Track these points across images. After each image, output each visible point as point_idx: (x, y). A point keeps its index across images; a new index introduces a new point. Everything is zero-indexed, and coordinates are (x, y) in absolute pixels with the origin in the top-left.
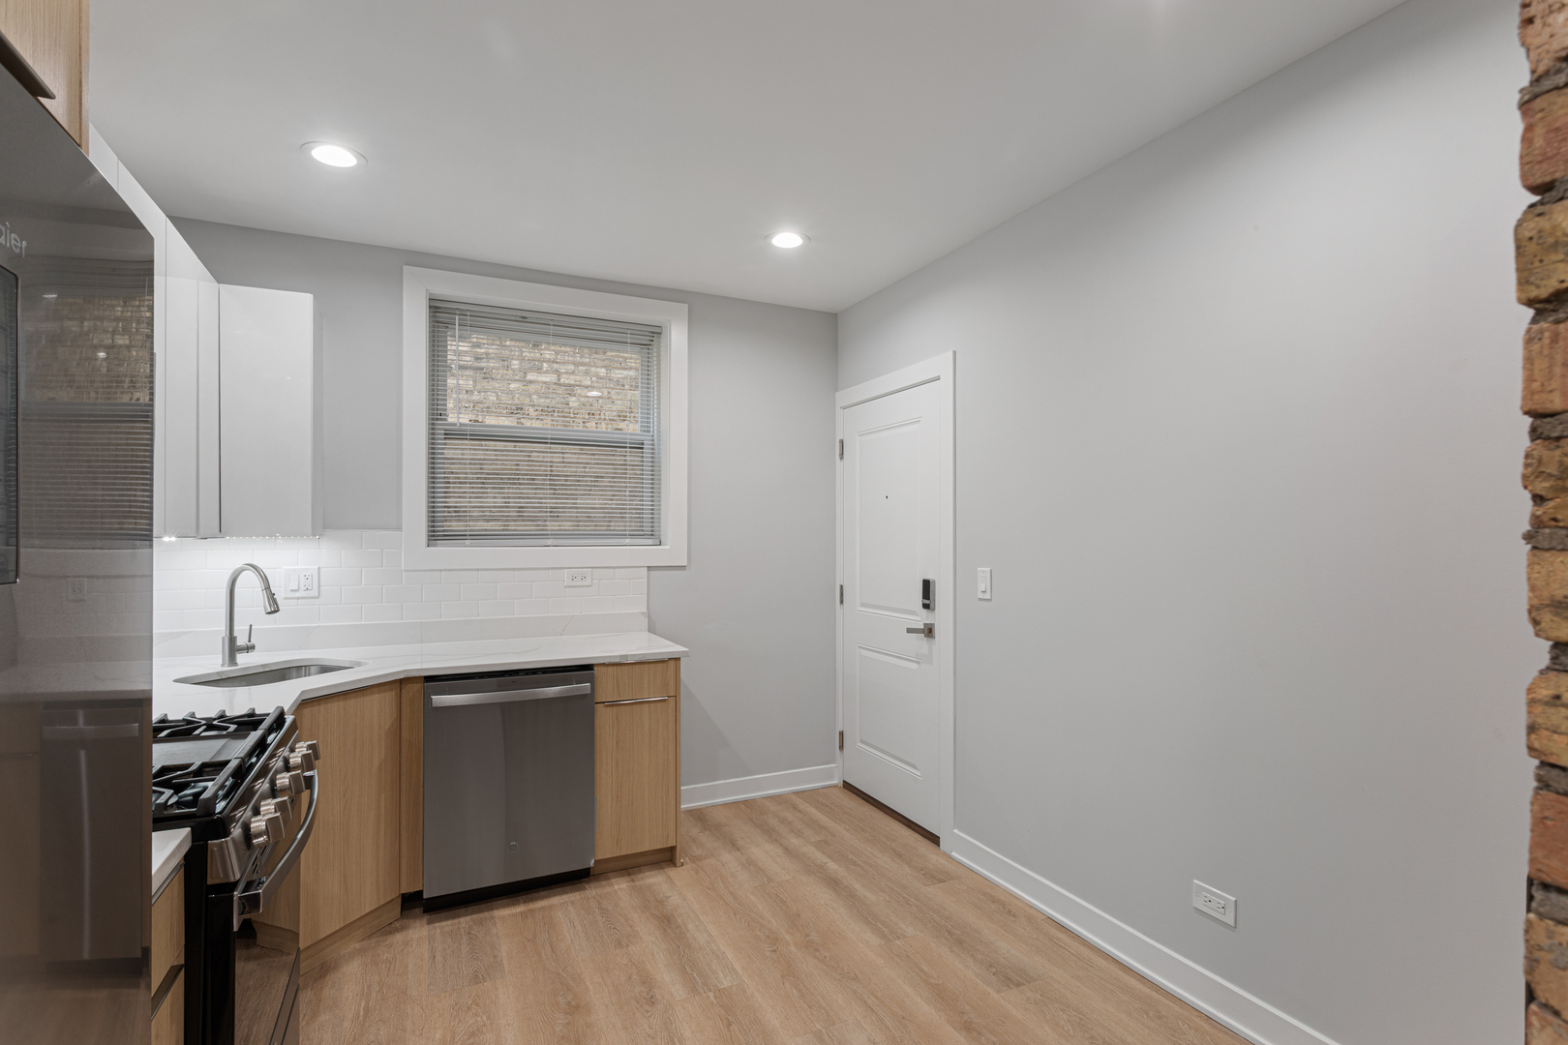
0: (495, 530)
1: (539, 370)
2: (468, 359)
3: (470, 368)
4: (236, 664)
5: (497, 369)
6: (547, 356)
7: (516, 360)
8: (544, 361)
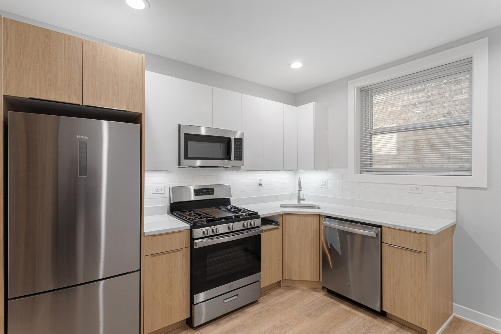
0: (436, 168)
1: (460, 94)
2: (423, 98)
3: (425, 102)
4: (300, 203)
5: (437, 99)
6: (465, 86)
7: (447, 92)
8: (463, 89)
